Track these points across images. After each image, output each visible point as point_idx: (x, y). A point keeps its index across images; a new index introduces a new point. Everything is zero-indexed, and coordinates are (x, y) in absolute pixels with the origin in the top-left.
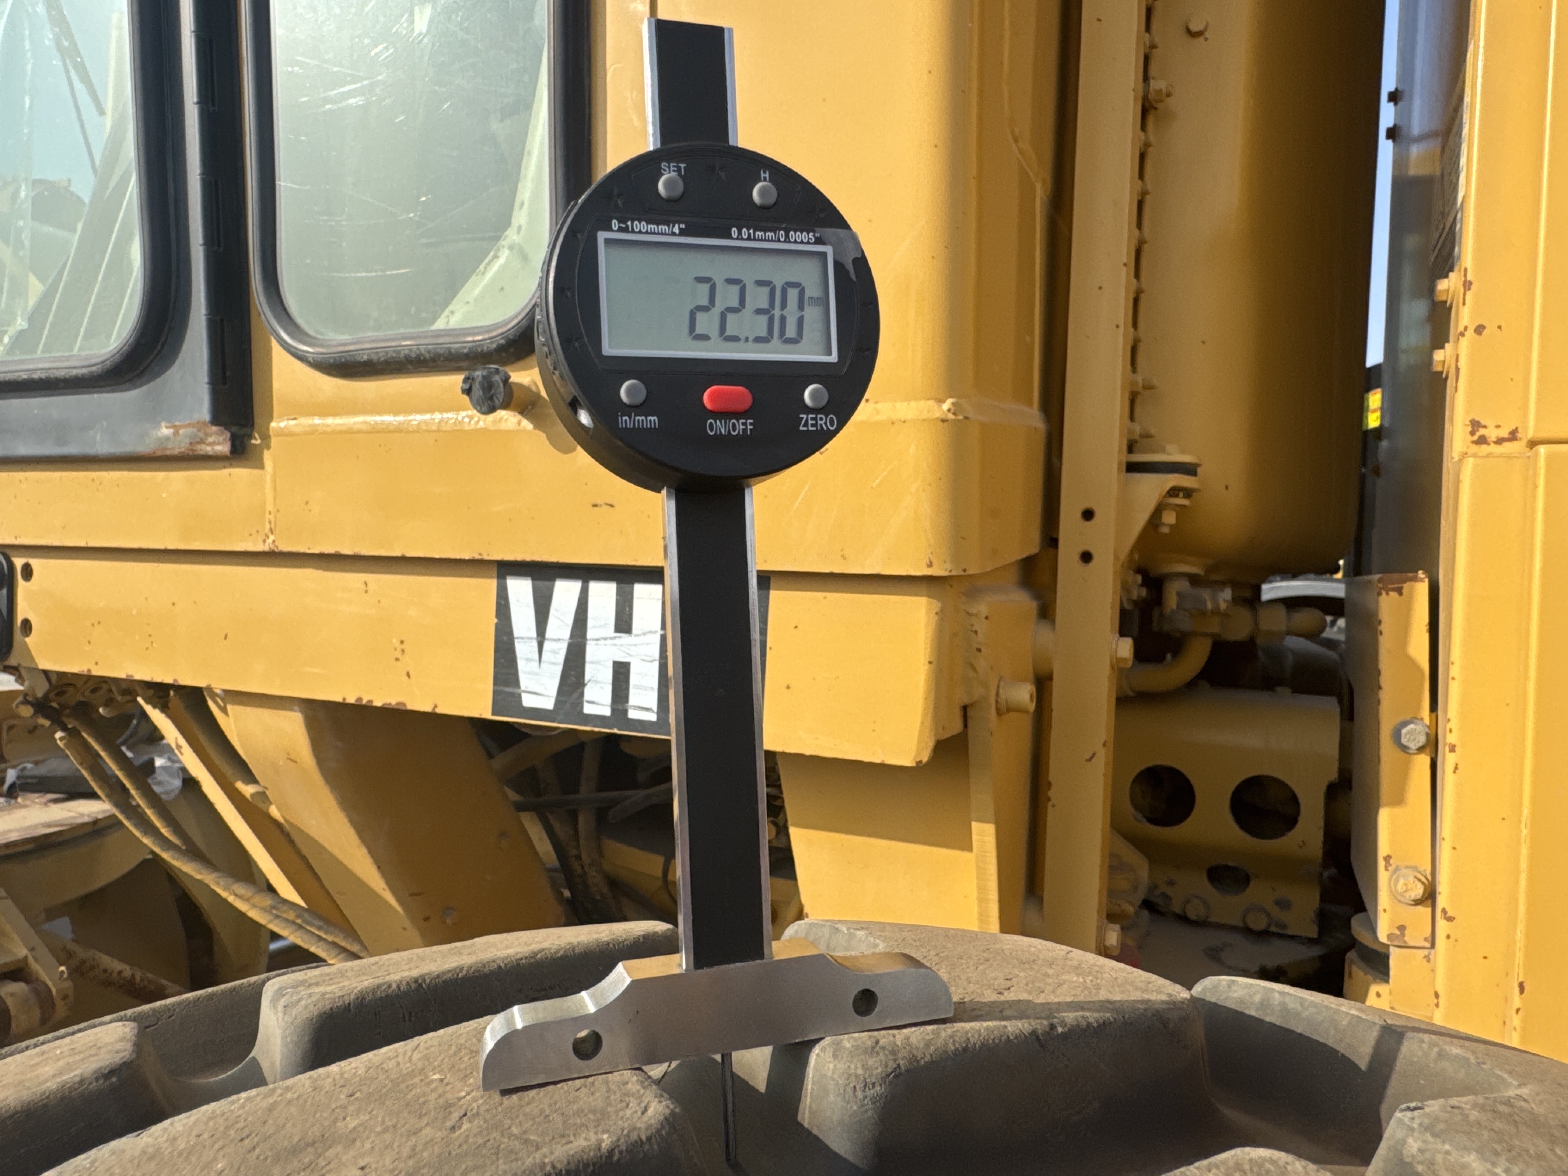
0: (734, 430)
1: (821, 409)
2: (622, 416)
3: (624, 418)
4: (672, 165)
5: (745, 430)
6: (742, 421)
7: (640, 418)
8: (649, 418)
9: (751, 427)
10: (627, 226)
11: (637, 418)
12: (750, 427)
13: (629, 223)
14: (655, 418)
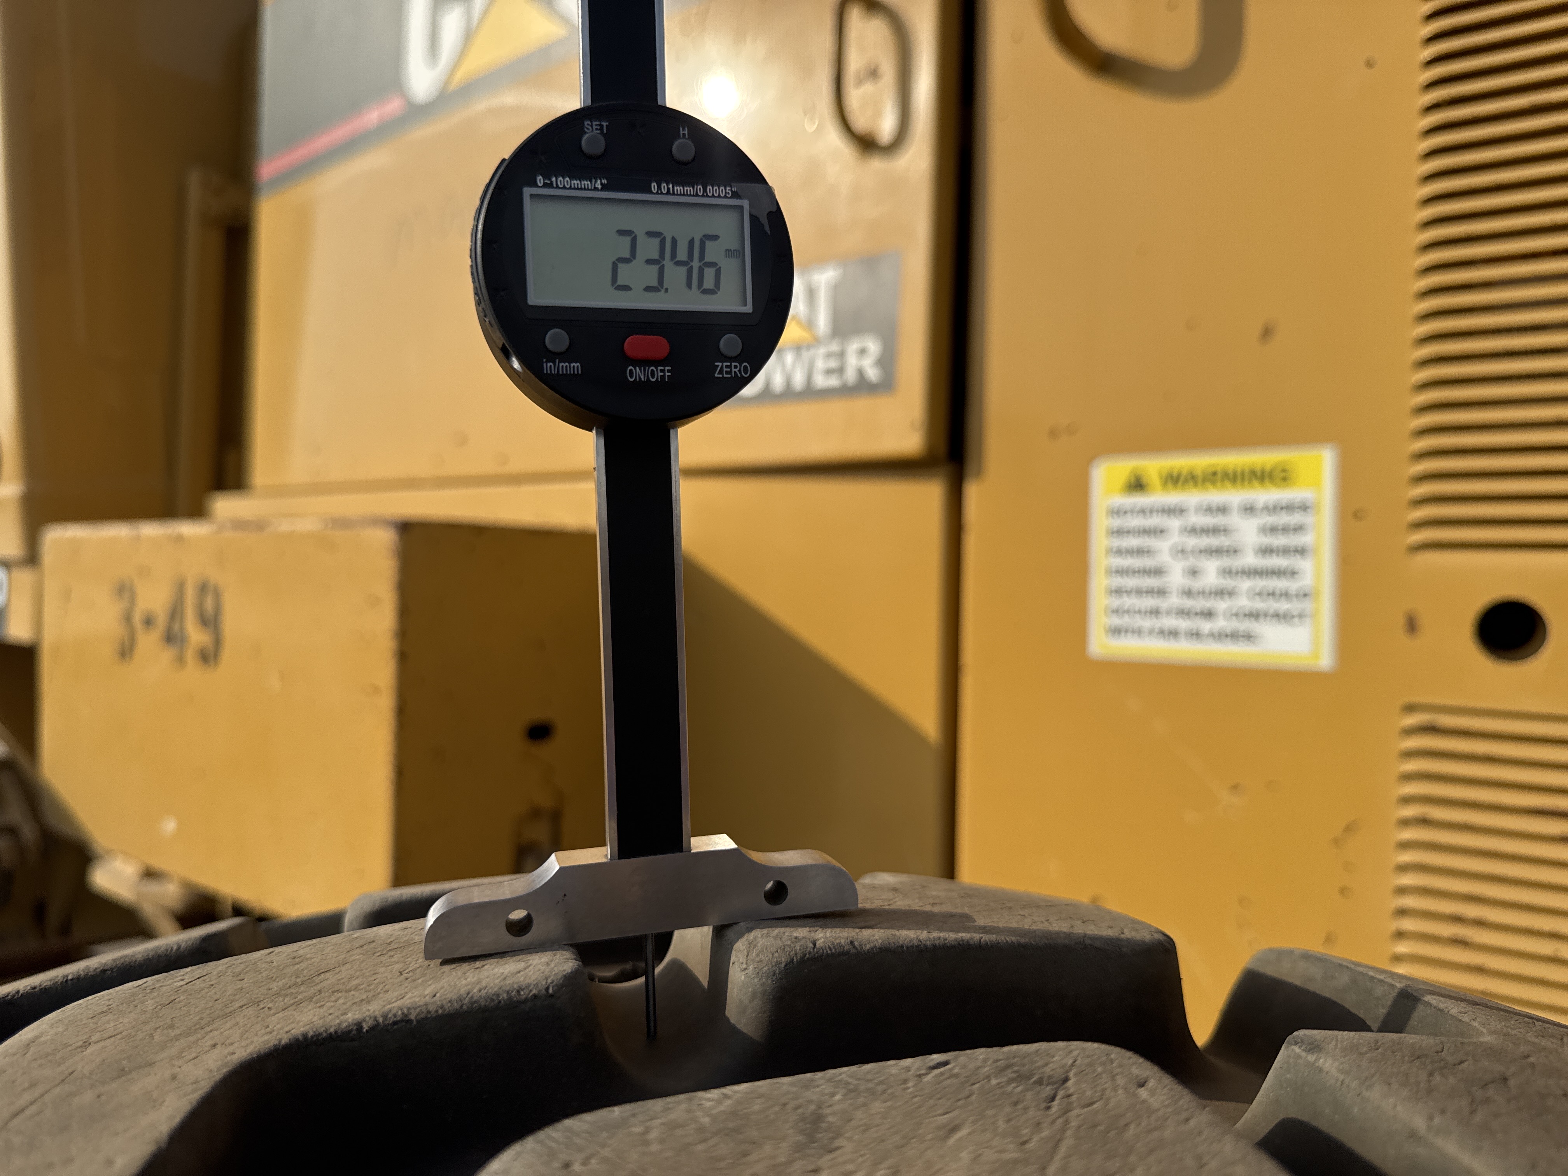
0: (653, 376)
1: (735, 357)
2: (547, 362)
3: (549, 365)
4: (594, 123)
5: (663, 377)
6: (659, 368)
7: (564, 365)
8: (572, 365)
9: (670, 374)
10: (552, 182)
11: (561, 365)
12: (667, 374)
13: (554, 179)
14: (578, 364)
